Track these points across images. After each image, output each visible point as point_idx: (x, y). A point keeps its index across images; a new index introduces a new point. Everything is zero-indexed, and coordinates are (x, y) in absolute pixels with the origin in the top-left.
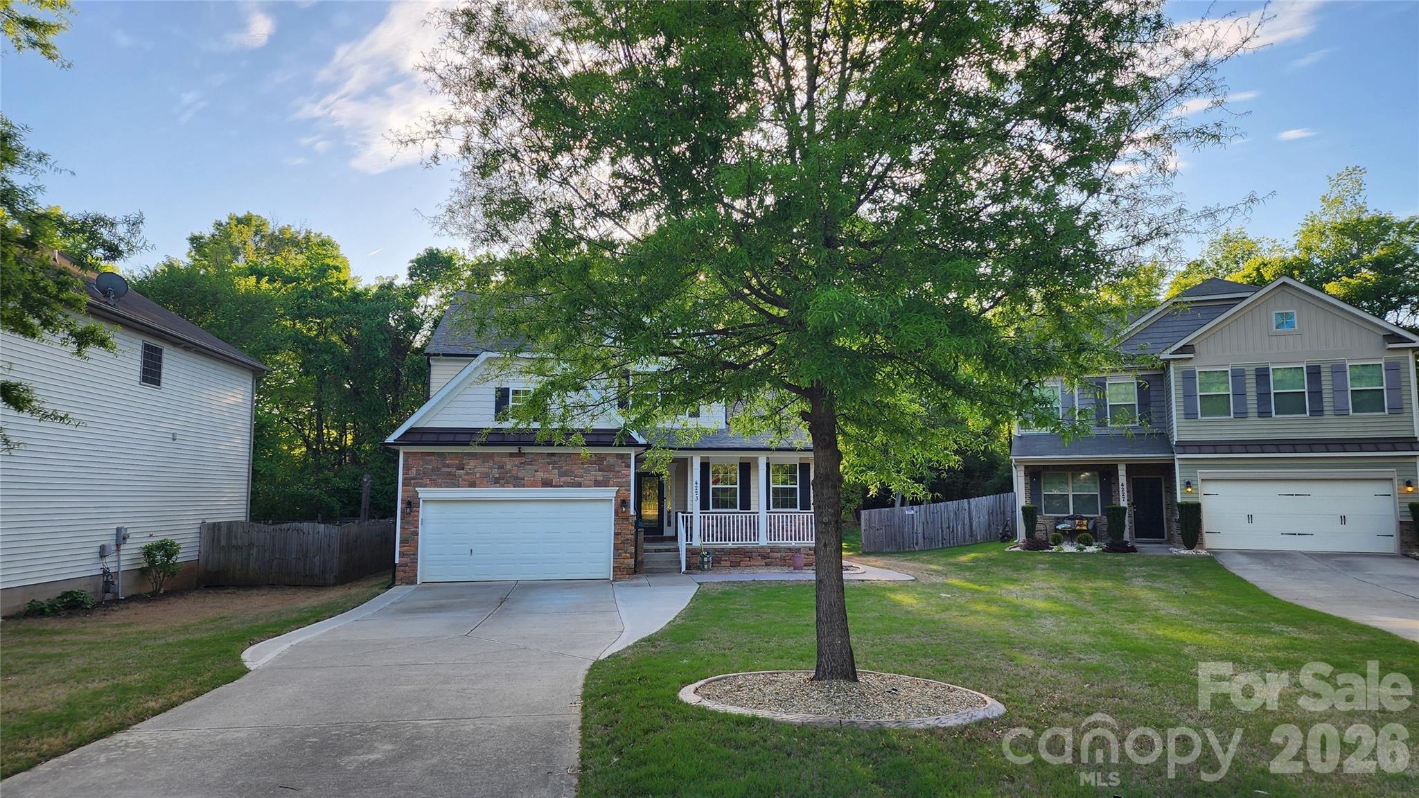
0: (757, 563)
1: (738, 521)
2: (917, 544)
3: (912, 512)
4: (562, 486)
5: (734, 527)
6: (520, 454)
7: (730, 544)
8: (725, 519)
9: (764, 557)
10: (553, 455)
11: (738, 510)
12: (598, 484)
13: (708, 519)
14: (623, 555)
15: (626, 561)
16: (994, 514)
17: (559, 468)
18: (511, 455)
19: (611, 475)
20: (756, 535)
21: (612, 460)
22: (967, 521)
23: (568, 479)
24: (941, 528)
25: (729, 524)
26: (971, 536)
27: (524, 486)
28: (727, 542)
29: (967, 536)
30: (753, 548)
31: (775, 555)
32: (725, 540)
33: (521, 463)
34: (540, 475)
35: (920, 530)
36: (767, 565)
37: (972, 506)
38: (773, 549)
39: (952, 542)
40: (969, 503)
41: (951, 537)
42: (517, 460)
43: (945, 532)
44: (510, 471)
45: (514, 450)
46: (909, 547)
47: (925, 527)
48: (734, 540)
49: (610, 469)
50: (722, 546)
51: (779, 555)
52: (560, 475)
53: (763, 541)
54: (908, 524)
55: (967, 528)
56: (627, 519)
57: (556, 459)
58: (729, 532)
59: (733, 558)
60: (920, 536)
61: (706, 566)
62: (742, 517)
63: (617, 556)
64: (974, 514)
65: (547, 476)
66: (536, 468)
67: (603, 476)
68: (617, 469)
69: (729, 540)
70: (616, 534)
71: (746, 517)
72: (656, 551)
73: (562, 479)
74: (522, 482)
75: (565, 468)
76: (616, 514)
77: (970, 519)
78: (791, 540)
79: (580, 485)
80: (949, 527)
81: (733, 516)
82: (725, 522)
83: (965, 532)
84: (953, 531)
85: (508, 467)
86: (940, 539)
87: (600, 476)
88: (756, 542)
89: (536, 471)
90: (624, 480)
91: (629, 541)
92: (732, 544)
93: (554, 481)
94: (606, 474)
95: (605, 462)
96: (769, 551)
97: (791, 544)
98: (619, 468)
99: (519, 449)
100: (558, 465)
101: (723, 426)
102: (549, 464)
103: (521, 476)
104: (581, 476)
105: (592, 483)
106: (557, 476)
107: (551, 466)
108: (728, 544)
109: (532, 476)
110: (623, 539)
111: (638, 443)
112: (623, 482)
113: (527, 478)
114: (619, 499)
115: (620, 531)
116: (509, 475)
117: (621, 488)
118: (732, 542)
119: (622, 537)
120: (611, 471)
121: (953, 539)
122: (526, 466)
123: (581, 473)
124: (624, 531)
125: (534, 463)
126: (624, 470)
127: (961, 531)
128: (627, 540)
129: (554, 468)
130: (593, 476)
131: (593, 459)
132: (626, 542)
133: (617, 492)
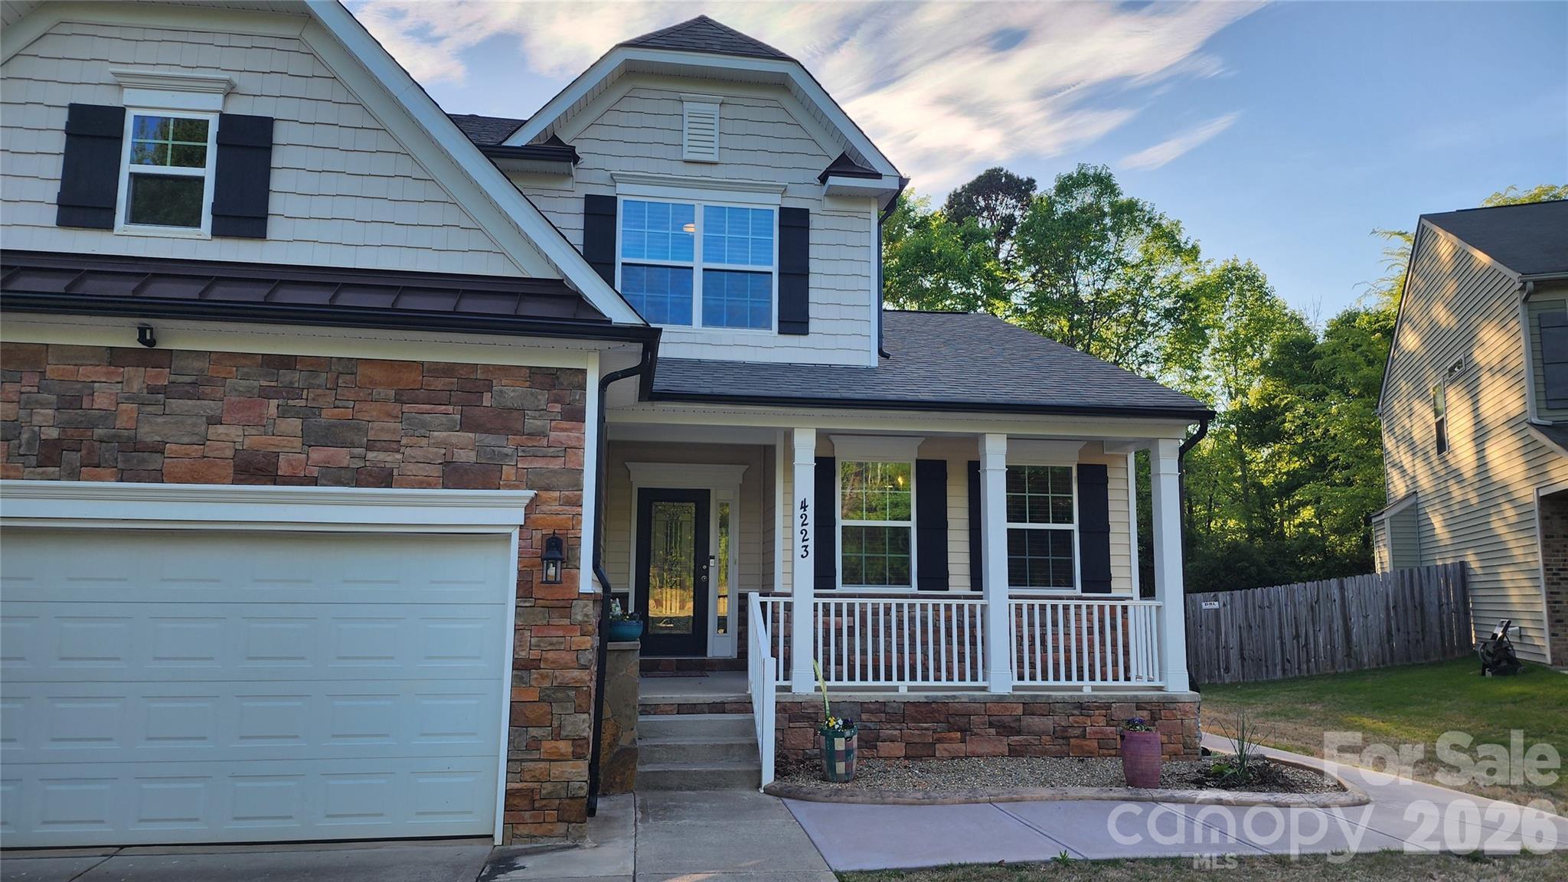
0: (985, 748)
1: (912, 619)
2: (1227, 670)
3: (1216, 605)
4: (314, 482)
5: (900, 636)
6: (149, 353)
7: (903, 689)
8: (875, 613)
9: (1005, 729)
10: (288, 362)
11: (914, 588)
12: (456, 476)
13: (839, 613)
14: (547, 745)
15: (557, 769)
16: (1400, 609)
17: (307, 414)
18: (116, 357)
19: (508, 445)
20: (976, 664)
21: (512, 392)
22: (1338, 623)
23: (342, 457)
24: (1281, 638)
25: (888, 628)
26: (1348, 655)
27: (159, 476)
28: (895, 682)
29: (1339, 656)
30: (973, 700)
31: (1036, 722)
32: (889, 678)
33: (153, 390)
34: (230, 436)
35: (1234, 642)
36: (1014, 752)
37: (1349, 594)
38: (1032, 706)
39: (1304, 667)
40: (1342, 588)
41: (1303, 655)
42: (138, 379)
43: (1288, 646)
44: (108, 417)
45: (121, 335)
46: (1210, 677)
47: (1245, 635)
48: (913, 678)
49: (505, 422)
50: (880, 696)
51: (1048, 723)
52: (312, 438)
53: (1001, 680)
54: (1208, 629)
55: (1339, 639)
56: (565, 607)
57: (286, 376)
58: (888, 651)
59: (912, 731)
60: (1234, 654)
61: (841, 767)
62: (924, 607)
63: (522, 750)
64: (1353, 609)
65: (253, 440)
66: (210, 407)
67: (479, 449)
68: (533, 423)
69: (901, 678)
70: (519, 665)
71: (936, 607)
72: (682, 709)
73: (317, 454)
74: (155, 462)
75: (328, 415)
76: (525, 588)
77: (1346, 619)
78: (1080, 678)
79: (385, 479)
80: (1297, 637)
81: (900, 606)
82: (875, 623)
83: (1332, 647)
84: (1306, 645)
85: (102, 401)
86: (1278, 660)
87: (465, 447)
88: (980, 683)
89: (214, 421)
90: (556, 465)
91: (572, 693)
92: (910, 689)
93: (282, 463)
94: (489, 439)
95: (487, 396)
96: (1020, 711)
97: (1080, 689)
98: (538, 423)
99: (142, 331)
100: (303, 403)
101: (873, 360)
102: (265, 394)
103: (148, 440)
104: (394, 446)
105: (435, 471)
106: (297, 443)
107: (274, 403)
108: (896, 689)
109: (195, 439)
110: (546, 684)
111: (610, 321)
112: (554, 472)
113: (174, 447)
114: (537, 535)
115: (535, 654)
116: (99, 432)
117: (544, 494)
118: (907, 682)
119: (543, 677)
120: (508, 430)
121: (1308, 661)
122: (174, 404)
123: (394, 431)
124: (551, 655)
125: (208, 390)
126: (556, 429)
127: (1325, 647)
128: (563, 687)
129: (284, 413)
130: (437, 445)
131: (439, 383)
132: (560, 695)
133: (530, 508)
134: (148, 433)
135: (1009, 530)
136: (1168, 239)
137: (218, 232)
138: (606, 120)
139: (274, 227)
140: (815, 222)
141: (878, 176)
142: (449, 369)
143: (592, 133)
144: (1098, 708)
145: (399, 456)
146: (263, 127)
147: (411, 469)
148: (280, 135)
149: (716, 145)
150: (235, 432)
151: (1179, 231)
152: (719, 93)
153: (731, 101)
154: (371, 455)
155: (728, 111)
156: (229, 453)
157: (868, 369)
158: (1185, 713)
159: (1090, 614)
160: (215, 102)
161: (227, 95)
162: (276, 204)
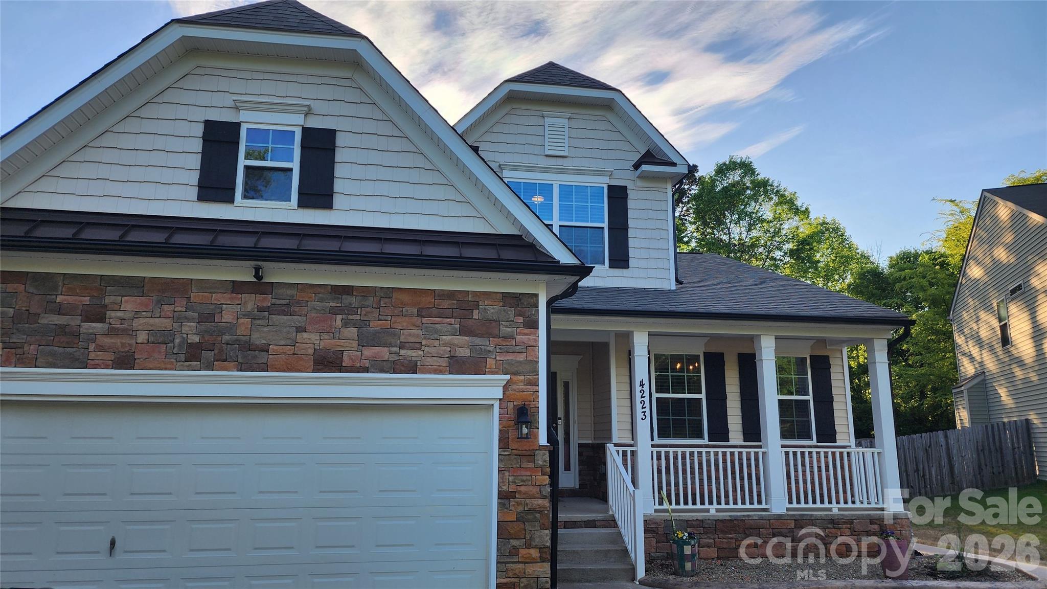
1: (708, 461)
4: (366, 370)
5: (701, 473)
6: (259, 286)
7: (713, 510)
10: (347, 290)
11: (706, 441)
12: (457, 365)
14: (523, 552)
16: (986, 452)
17: (360, 325)
18: (237, 287)
19: (490, 344)
21: (492, 309)
22: (945, 461)
23: (384, 353)
25: (692, 469)
26: (953, 483)
27: (265, 368)
28: (707, 506)
29: (946, 484)
30: (762, 518)
32: (702, 503)
33: (261, 309)
34: (311, 340)
37: (952, 441)
38: (801, 521)
40: (946, 437)
41: (922, 485)
42: (251, 302)
43: (911, 478)
44: (231, 328)
45: (242, 273)
48: (719, 503)
49: (488, 328)
50: (700, 516)
52: (364, 341)
53: (779, 504)
55: (946, 471)
56: (530, 456)
57: (348, 300)
58: (693, 484)
59: (722, 540)
61: (688, 566)
63: (506, 555)
64: (955, 452)
65: (327, 342)
66: (297, 320)
67: (472, 347)
68: (506, 330)
69: (711, 503)
70: (504, 496)
71: (724, 454)
73: (369, 352)
74: (263, 357)
75: (374, 325)
76: (504, 442)
77: (950, 458)
78: (831, 502)
79: (412, 368)
80: (917, 471)
81: (700, 453)
82: (684, 464)
83: (942, 477)
84: (924, 475)
85: (227, 317)
87: (463, 346)
88: (764, 506)
89: (301, 330)
90: (521, 358)
91: (538, 515)
92: (718, 510)
93: (345, 358)
94: (478, 341)
95: (476, 312)
96: (793, 526)
97: (830, 510)
98: (509, 329)
99: (257, 269)
100: (358, 317)
101: (673, 286)
102: (334, 312)
103: (257, 343)
104: (418, 346)
105: (444, 363)
106: (355, 344)
107: (339, 317)
108: (708, 511)
109: (289, 342)
110: (520, 509)
111: (558, 262)
112: (520, 362)
113: (275, 347)
114: (511, 405)
115: (512, 488)
116: (226, 338)
117: (515, 378)
118: (715, 506)
119: (518, 504)
120: (490, 335)
121: (925, 487)
122: (275, 318)
123: (418, 336)
124: (523, 489)
125: (297, 309)
126: (520, 334)
127: (937, 476)
128: (532, 511)
129: (346, 324)
130: (445, 345)
131: (446, 304)
132: (530, 517)
133: (506, 388)
134: (258, 338)
135: (779, 401)
136: (789, 203)
137: (302, 204)
138: (495, 129)
139: (338, 201)
140: (631, 194)
141: (674, 164)
142: (451, 295)
143: (487, 137)
144: (845, 523)
145: (421, 353)
146: (329, 136)
147: (429, 361)
148: (340, 140)
149: (566, 145)
150: (315, 337)
151: (796, 199)
152: (568, 112)
153: (574, 116)
154: (402, 352)
155: (574, 123)
156: (311, 351)
157: (670, 291)
158: (903, 526)
159: (826, 457)
160: (299, 119)
161: (306, 115)
162: (338, 186)
